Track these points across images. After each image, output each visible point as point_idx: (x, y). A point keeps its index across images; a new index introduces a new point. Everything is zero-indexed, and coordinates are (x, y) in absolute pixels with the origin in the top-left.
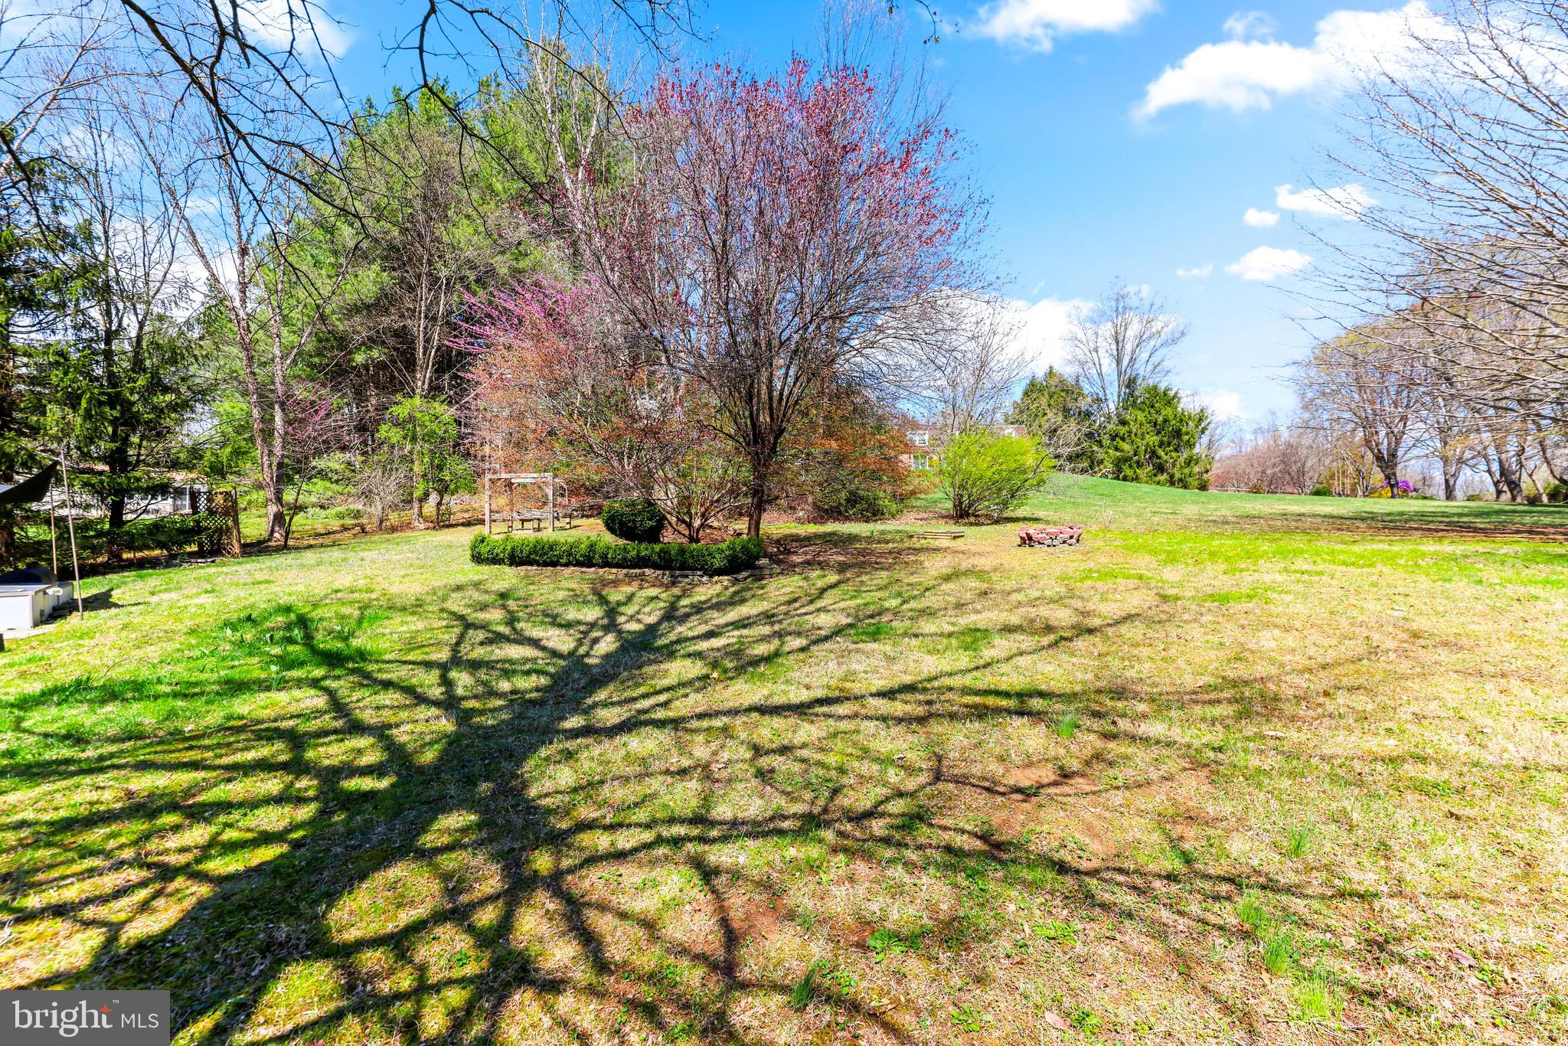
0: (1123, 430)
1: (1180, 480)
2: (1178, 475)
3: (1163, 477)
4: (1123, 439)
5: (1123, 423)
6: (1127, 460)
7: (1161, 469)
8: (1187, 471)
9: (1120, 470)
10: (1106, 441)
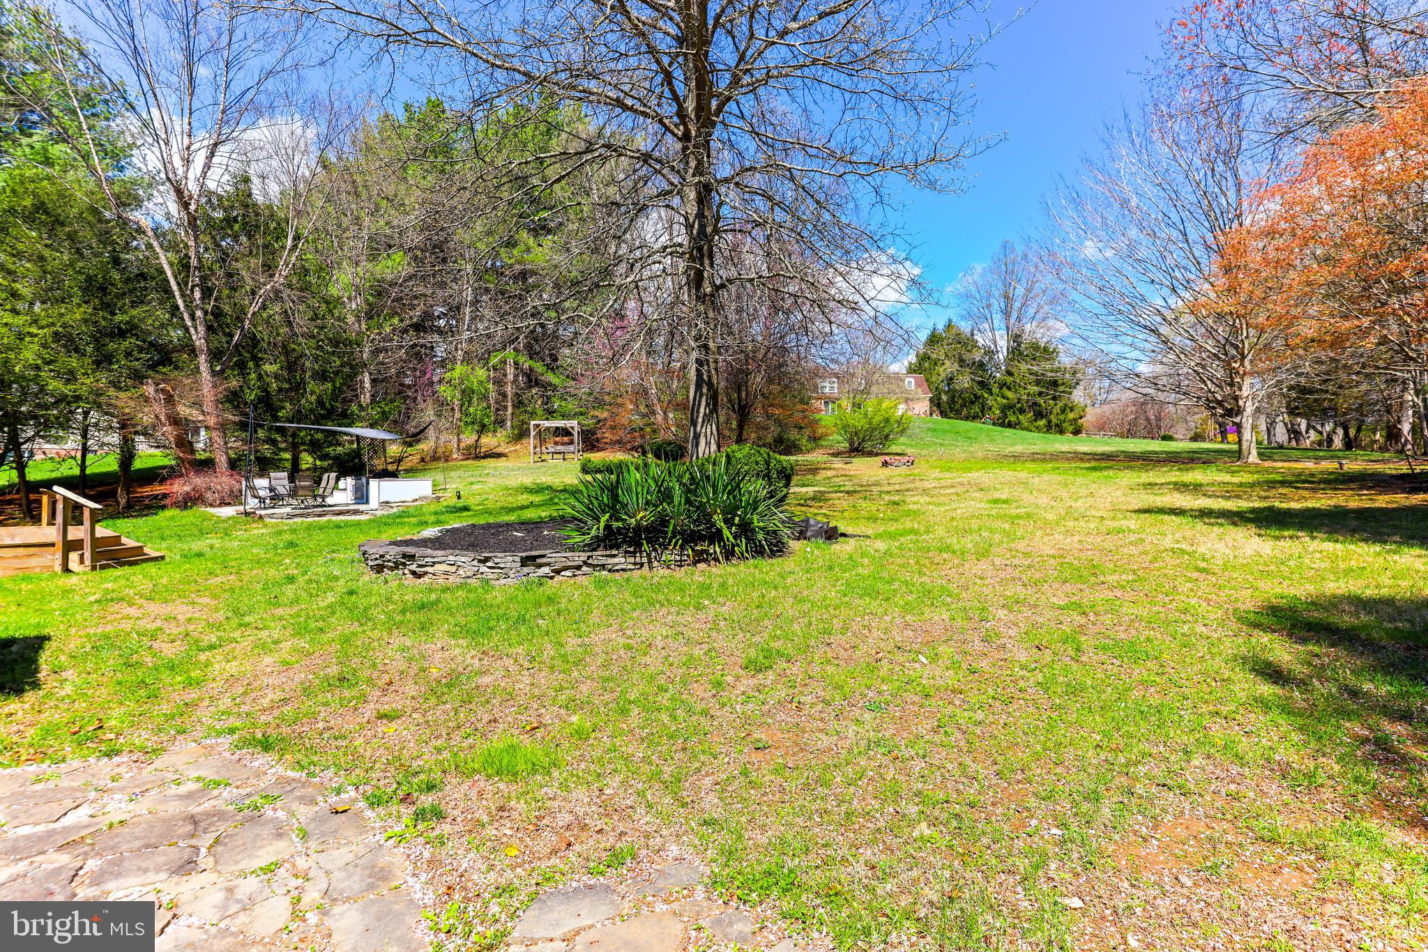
0: (1009, 379)
1: (1057, 425)
2: (1054, 421)
3: (1042, 423)
4: (1009, 388)
5: (1009, 373)
6: (1011, 407)
7: (1039, 415)
8: (1062, 417)
9: (1006, 416)
10: (995, 390)
